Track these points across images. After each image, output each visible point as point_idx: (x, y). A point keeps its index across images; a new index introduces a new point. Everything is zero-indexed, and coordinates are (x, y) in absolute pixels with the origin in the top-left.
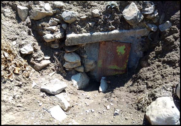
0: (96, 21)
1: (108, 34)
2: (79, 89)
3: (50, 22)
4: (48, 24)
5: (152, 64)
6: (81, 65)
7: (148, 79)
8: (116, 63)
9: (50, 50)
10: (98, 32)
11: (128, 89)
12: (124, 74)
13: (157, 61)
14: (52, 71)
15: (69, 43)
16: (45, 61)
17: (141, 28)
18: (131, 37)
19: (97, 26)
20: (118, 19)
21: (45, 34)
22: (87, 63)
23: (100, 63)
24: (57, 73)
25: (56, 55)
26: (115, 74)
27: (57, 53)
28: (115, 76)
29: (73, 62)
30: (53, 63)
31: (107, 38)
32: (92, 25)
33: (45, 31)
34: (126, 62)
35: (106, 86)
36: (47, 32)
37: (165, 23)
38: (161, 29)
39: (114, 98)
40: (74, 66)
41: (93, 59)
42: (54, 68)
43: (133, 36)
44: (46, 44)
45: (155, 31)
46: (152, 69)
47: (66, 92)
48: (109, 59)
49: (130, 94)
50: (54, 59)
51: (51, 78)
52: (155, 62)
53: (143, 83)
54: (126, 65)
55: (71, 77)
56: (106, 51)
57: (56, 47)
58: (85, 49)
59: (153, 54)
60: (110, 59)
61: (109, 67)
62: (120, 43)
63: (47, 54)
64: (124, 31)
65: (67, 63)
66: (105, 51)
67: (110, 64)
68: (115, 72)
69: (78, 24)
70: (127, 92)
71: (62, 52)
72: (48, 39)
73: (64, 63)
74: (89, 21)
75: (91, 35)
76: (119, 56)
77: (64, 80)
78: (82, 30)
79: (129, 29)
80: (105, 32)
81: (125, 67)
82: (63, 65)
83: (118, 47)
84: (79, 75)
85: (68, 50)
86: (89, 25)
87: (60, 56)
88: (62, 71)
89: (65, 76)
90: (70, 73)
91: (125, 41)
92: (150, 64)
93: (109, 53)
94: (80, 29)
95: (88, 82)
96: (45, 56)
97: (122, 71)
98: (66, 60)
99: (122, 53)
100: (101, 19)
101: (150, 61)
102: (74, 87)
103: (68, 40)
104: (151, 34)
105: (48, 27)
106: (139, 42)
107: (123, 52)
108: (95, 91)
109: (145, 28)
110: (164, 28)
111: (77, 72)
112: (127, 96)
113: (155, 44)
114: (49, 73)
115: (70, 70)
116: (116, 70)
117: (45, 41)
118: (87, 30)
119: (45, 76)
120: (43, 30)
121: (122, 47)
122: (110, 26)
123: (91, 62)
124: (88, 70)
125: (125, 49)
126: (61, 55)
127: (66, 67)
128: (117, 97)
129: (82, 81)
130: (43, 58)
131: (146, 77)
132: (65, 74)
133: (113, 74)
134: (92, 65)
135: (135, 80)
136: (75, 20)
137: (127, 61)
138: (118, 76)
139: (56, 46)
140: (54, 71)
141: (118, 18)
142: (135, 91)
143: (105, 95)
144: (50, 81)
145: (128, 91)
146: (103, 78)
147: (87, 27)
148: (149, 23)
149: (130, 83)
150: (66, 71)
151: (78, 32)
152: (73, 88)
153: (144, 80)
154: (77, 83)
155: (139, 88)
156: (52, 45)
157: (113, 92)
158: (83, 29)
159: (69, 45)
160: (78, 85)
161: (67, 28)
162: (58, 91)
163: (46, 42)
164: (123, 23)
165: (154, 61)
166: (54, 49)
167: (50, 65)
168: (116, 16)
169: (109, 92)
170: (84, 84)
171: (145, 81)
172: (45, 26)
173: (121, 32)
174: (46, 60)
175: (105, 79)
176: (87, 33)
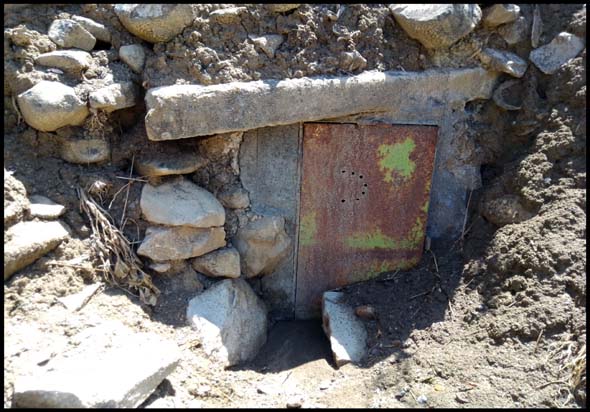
0: (286, 31)
1: (343, 84)
2: (234, 367)
3: (54, 30)
4: (44, 40)
5: (546, 202)
6: (224, 243)
7: (567, 263)
8: (379, 222)
9: (63, 171)
10: (299, 77)
11: (473, 328)
12: (417, 267)
13: (571, 187)
14: (78, 281)
15: (165, 126)
16: (35, 224)
17: (465, 68)
18: (432, 102)
19: (293, 50)
20: (372, 27)
21: (28, 85)
22: (253, 232)
23: (309, 227)
24: (106, 292)
25: (93, 196)
26: (376, 274)
27: (99, 184)
28: (381, 281)
29: (193, 223)
30: (82, 238)
31: (343, 104)
32: (269, 44)
33: (29, 70)
34: (422, 212)
35: (360, 331)
36: (41, 73)
37: (554, 41)
38: (542, 65)
39: (427, 381)
40: (198, 249)
41: (277, 211)
42: (88, 266)
43: (439, 97)
44: (33, 142)
45: (519, 74)
46: (563, 220)
47: (178, 393)
48: (349, 204)
49: (501, 348)
50: (86, 218)
51: (74, 320)
52: (560, 191)
53: (547, 287)
54: (421, 225)
55: (187, 304)
56: (332, 168)
57: (94, 158)
58: (234, 164)
59: (536, 162)
60: (351, 204)
61: (351, 245)
62: (392, 131)
63: (41, 193)
64: (405, 75)
65: (161, 234)
66: (329, 171)
67: (355, 227)
68: (376, 261)
69: (201, 40)
70: (480, 345)
71: (127, 181)
72: (50, 107)
73: (143, 235)
74: (253, 33)
75: (273, 89)
76: (392, 189)
77: (147, 323)
78: (224, 67)
79: (421, 69)
80: (329, 75)
81: (420, 235)
82: (136, 247)
83: (383, 149)
84: (222, 292)
85: (162, 166)
86: (257, 45)
87: (119, 203)
88: (135, 278)
89: (150, 306)
90: (175, 287)
91: (413, 118)
92: (540, 204)
93: (345, 175)
94: (214, 61)
95: (262, 327)
96: (33, 201)
97: (409, 254)
98: (153, 216)
99: (401, 174)
100: (304, 23)
101: (536, 193)
102: (207, 356)
103: (160, 110)
104: (502, 88)
105: (43, 51)
106: (462, 126)
107: (408, 168)
108: (312, 363)
109: (477, 66)
110: (554, 59)
111: (211, 280)
112: (491, 364)
113: (531, 126)
114: (63, 293)
115: (178, 268)
116: (379, 254)
117: (27, 127)
118: (248, 69)
119: (35, 313)
120: (19, 63)
121: (399, 146)
122: (350, 50)
123: (272, 226)
124: (257, 267)
125: (413, 157)
126: (124, 194)
127: (155, 257)
128: (439, 374)
129: (238, 324)
130: (19, 210)
131: (555, 256)
132: (152, 291)
133: (369, 275)
134: (274, 241)
135: (490, 284)
136: (188, 22)
137: (425, 208)
138: (392, 281)
139: (95, 151)
140: (88, 280)
141: (372, 20)
142: (527, 331)
143: (370, 373)
144: (73, 339)
145: (479, 339)
146: (330, 295)
147: (244, 56)
148: (490, 45)
149: (467, 300)
150: (156, 277)
151: (208, 77)
152: (205, 364)
153: (550, 275)
154: (222, 333)
155: (543, 315)
156: (73, 144)
157: (407, 356)
158: (227, 62)
159: (167, 136)
160: (224, 342)
161: (149, 62)
162: (132, 392)
163: (37, 131)
164: (394, 45)
165: (556, 188)
166: (85, 165)
167: (68, 250)
168: (365, 13)
169: (383, 355)
170: (248, 337)
171: (557, 277)
172: (25, 45)
173: (395, 77)
174: (42, 218)
175: (341, 301)
176: (253, 83)
